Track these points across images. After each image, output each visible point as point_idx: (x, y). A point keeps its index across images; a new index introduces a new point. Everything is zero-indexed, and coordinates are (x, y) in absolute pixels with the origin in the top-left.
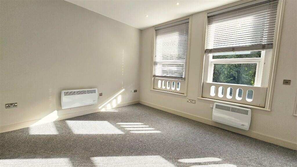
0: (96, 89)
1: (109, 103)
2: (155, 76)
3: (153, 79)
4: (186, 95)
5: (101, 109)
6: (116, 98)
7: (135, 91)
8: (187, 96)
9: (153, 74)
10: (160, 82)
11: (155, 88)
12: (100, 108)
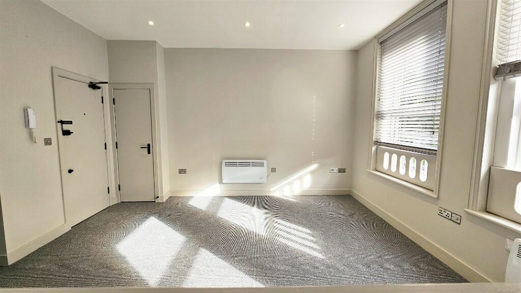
0: (265, 162)
1: (287, 184)
2: (378, 143)
3: (374, 148)
4: (436, 196)
5: (274, 191)
6: (300, 178)
7: (342, 171)
8: (438, 198)
9: (374, 139)
10: (387, 155)
11: (378, 169)
12: (272, 190)
